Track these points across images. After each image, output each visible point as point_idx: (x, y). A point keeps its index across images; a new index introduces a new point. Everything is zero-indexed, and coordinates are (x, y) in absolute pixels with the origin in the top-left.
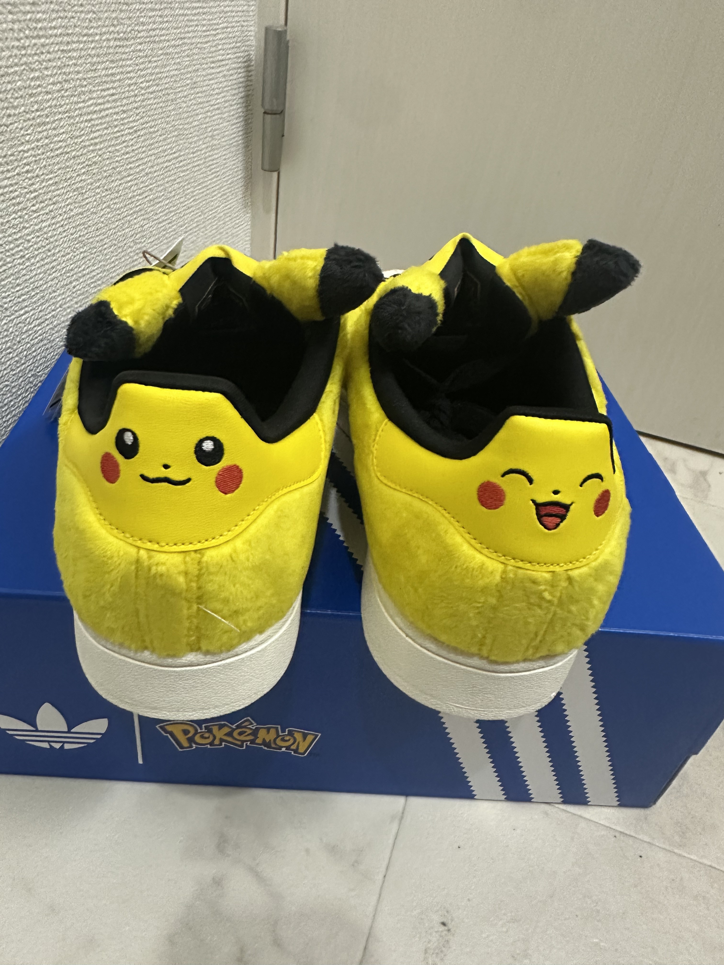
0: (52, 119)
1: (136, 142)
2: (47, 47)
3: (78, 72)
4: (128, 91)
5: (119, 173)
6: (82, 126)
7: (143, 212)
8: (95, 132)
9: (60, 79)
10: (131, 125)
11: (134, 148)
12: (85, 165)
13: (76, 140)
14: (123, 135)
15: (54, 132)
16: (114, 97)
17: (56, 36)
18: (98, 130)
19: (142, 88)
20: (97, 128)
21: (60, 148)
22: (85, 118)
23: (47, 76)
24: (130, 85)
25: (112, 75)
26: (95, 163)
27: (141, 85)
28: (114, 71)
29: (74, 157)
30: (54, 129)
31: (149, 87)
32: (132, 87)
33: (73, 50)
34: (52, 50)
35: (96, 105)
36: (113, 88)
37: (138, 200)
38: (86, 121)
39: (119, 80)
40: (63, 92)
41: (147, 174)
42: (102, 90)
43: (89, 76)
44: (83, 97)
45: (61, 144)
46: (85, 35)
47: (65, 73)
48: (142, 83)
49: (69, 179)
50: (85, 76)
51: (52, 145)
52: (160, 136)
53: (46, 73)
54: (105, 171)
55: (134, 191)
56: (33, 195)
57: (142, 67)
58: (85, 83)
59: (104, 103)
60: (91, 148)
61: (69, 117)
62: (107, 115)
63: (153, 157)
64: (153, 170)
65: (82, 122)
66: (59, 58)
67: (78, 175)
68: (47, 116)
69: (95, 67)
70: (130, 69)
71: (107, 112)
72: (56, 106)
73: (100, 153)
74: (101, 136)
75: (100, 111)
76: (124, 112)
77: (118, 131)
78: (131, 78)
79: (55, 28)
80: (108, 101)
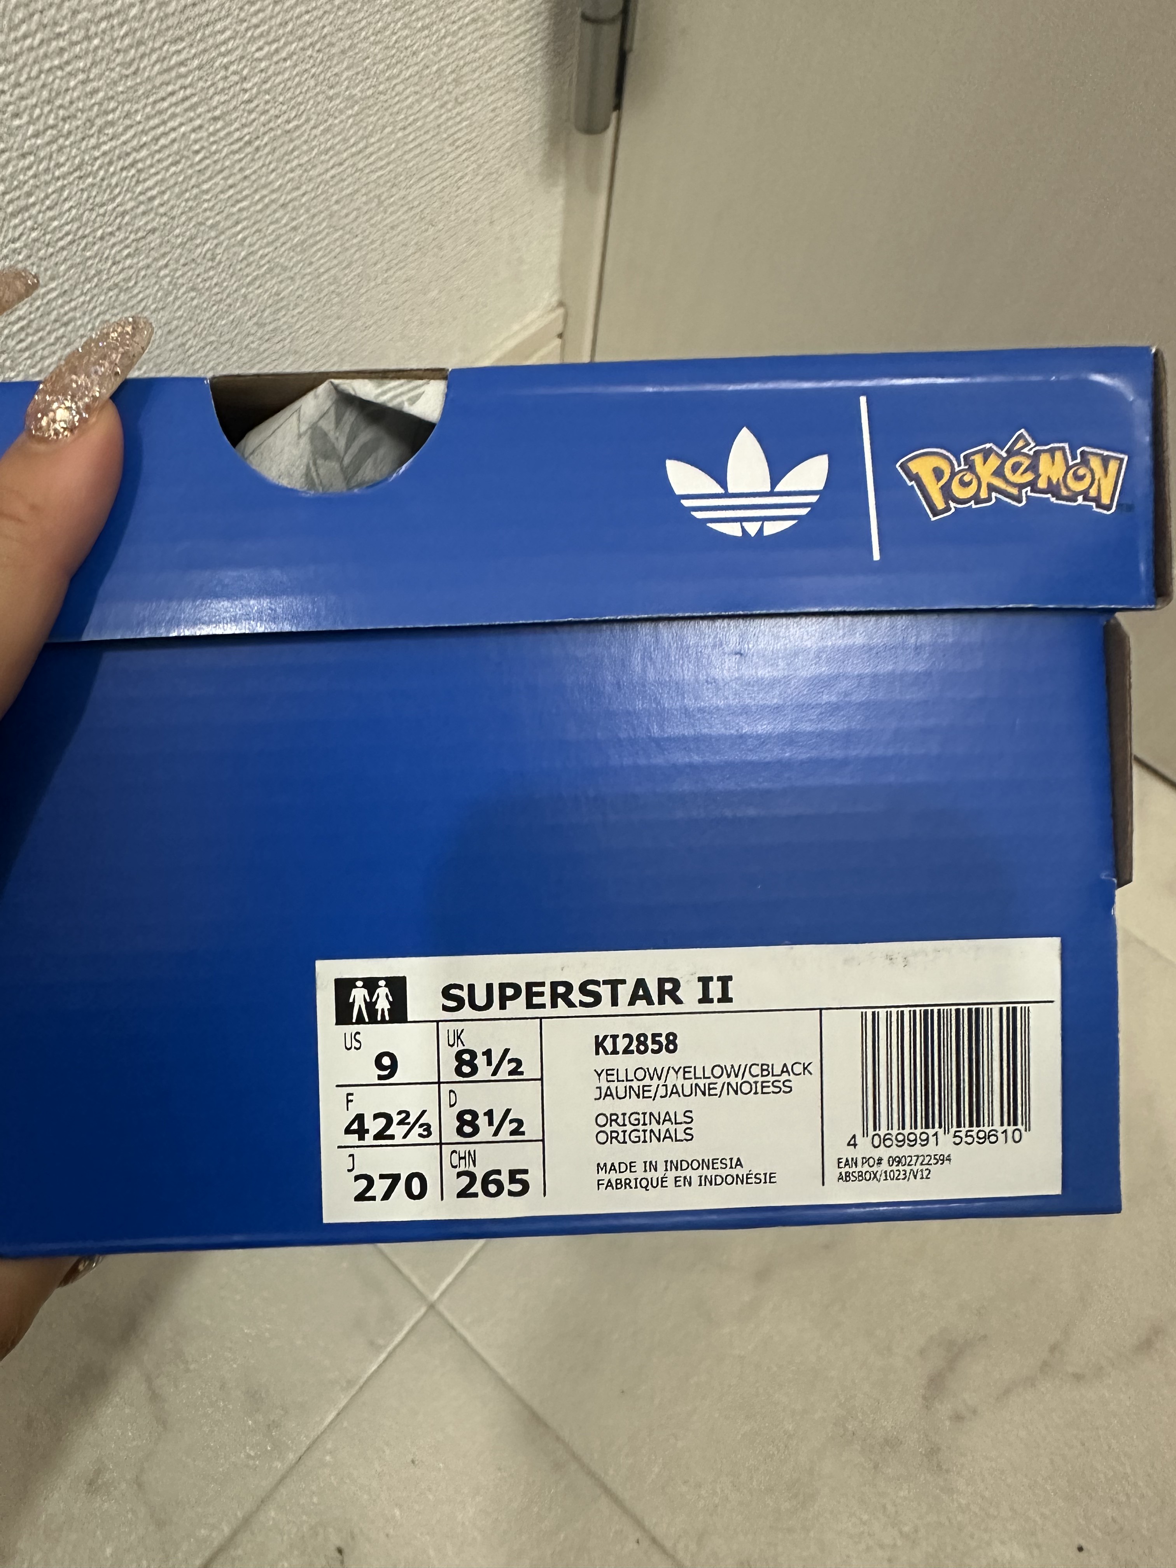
0: (42, 195)
1: (253, 160)
2: (13, 77)
3: (95, 91)
4: (225, 78)
5: (212, 227)
6: (114, 181)
7: (277, 271)
8: (145, 180)
9: (51, 122)
10: (237, 135)
11: (248, 172)
12: (129, 241)
13: (102, 211)
14: (215, 162)
15: (50, 214)
16: (187, 104)
17: (31, 49)
18: (157, 173)
19: (260, 60)
20: (153, 171)
21: (67, 234)
22: (121, 164)
23: (19, 127)
24: (226, 68)
25: (182, 64)
26: (153, 231)
27: (257, 55)
28: (183, 56)
29: (102, 238)
30: (49, 208)
31: (277, 51)
32: (233, 68)
33: (77, 57)
34: (22, 79)
35: (144, 132)
36: (184, 88)
37: (262, 257)
38: (123, 169)
39: (200, 67)
40: (61, 141)
41: (283, 205)
42: (155, 102)
43: (120, 89)
44: (110, 131)
45: (67, 228)
46: (102, 19)
47: (61, 107)
48: (260, 49)
49: (94, 276)
50: (111, 93)
51: (48, 237)
52: (314, 127)
53: (17, 122)
54: (177, 236)
55: (250, 245)
56: (15, 328)
57: (255, 21)
58: (112, 105)
59: (164, 123)
60: (142, 208)
61: (80, 178)
62: (174, 141)
63: (299, 172)
64: (295, 194)
65: (114, 174)
66: (44, 86)
67: (114, 264)
68: (29, 194)
69: (133, 69)
70: (228, 33)
71: (173, 135)
72: (47, 170)
73: (162, 210)
74: (163, 180)
75: (156, 139)
76: (215, 119)
77: (205, 158)
78: (229, 52)
79: (25, 37)
80: (174, 116)
